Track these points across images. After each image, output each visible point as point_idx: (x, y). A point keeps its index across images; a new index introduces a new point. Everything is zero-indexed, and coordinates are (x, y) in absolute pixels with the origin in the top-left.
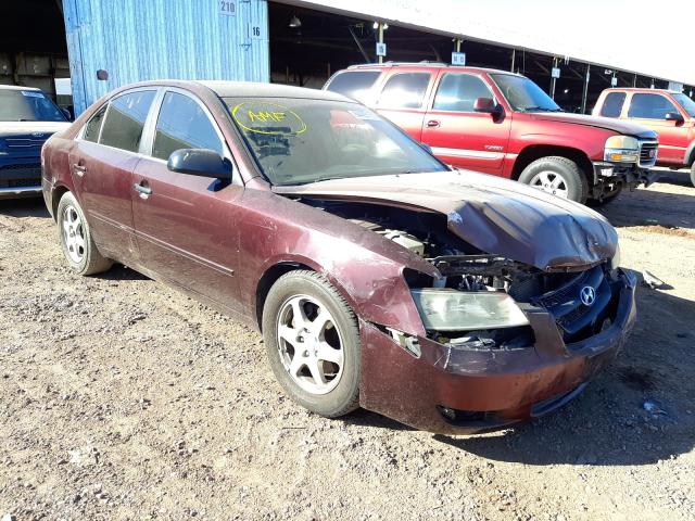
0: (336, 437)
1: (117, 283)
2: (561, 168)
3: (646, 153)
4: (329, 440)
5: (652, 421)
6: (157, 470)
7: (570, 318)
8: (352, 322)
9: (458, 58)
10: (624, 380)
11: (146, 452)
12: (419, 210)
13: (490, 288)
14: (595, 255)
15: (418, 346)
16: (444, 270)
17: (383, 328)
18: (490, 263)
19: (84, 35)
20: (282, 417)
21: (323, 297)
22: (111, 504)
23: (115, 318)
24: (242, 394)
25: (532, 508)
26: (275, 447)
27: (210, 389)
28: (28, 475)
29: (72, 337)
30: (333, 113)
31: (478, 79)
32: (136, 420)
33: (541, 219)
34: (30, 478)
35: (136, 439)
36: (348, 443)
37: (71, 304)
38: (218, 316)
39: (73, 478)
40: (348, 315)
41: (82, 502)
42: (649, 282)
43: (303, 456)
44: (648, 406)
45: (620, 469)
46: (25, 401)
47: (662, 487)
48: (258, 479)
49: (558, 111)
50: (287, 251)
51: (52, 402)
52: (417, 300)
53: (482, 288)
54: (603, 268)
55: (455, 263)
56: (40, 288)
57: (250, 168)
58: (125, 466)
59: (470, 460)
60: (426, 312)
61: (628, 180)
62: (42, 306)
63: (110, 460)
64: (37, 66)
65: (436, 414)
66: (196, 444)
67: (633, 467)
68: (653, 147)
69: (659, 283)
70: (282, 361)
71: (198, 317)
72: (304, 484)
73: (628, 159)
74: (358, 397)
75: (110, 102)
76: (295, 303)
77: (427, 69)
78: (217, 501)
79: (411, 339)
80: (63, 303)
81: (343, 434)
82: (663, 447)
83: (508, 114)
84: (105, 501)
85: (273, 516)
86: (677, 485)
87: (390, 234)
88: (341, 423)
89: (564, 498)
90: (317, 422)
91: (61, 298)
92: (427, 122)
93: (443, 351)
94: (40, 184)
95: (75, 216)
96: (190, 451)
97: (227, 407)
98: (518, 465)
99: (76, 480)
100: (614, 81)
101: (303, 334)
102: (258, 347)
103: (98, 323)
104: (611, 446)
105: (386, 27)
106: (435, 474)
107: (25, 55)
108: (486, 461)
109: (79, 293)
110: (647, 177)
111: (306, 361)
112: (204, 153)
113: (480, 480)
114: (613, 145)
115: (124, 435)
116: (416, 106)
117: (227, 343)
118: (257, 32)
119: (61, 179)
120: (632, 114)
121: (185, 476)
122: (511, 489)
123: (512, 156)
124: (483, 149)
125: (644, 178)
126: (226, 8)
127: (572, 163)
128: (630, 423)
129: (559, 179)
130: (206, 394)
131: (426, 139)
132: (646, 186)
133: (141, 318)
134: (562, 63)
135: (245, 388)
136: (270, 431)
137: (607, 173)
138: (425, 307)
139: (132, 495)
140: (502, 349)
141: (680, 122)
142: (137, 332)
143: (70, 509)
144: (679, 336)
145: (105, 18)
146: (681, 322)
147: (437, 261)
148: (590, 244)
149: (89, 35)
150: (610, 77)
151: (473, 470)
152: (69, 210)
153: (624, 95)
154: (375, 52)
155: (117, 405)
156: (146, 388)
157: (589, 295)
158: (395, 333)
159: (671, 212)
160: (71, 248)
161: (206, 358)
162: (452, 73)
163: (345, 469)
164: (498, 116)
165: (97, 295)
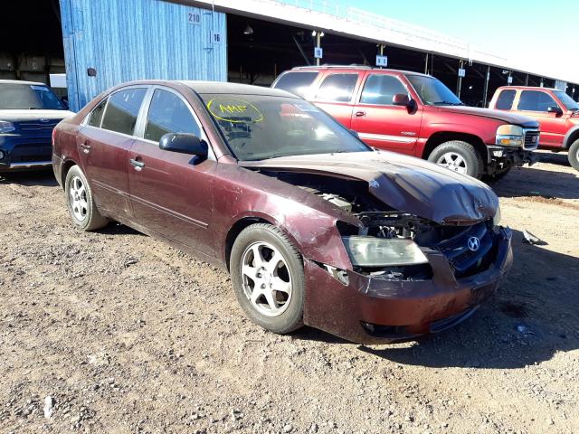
0: (286, 347)
1: (112, 236)
2: (462, 150)
3: (529, 139)
4: (280, 349)
5: (523, 339)
6: (154, 368)
7: (459, 260)
8: (298, 261)
9: (382, 60)
10: (504, 310)
11: (145, 356)
12: (347, 178)
13: (400, 237)
14: (480, 214)
15: (347, 277)
16: (366, 222)
17: (321, 265)
18: (399, 218)
19: (77, 39)
20: (245, 333)
21: (276, 244)
22: (122, 391)
23: (113, 262)
24: (214, 317)
25: (430, 396)
26: (241, 354)
27: (190, 313)
28: (59, 372)
29: (82, 276)
30: (282, 106)
31: (396, 79)
32: (136, 335)
33: (439, 187)
34: (61, 373)
35: (136, 348)
36: (295, 351)
37: (79, 252)
38: (193, 262)
39: (93, 373)
40: (296, 256)
41: (100, 390)
42: (528, 239)
43: (261, 360)
44: (521, 328)
45: (496, 371)
46: (50, 321)
47: (526, 383)
48: (229, 375)
49: (460, 104)
50: (250, 210)
51: (72, 322)
52: (346, 244)
53: (394, 236)
54: (487, 225)
55: (374, 218)
56: (52, 240)
57: (221, 147)
58: (130, 366)
59: (385, 364)
60: (353, 253)
61: (515, 160)
62: (56, 253)
63: (119, 362)
64: (35, 64)
65: (360, 328)
66: (182, 352)
67: (507, 370)
68: (536, 134)
69: (536, 240)
70: (245, 292)
71: (177, 262)
72: (262, 378)
73: (514, 143)
74: (302, 317)
75: (110, 96)
76: (255, 248)
77: (356, 70)
78: (200, 389)
79: (342, 273)
80: (72, 251)
81: (290, 346)
82: (530, 356)
83: (419, 107)
84: (118, 389)
85: (241, 399)
86: (537, 382)
87: (327, 196)
88: (289, 338)
89: (454, 390)
90: (271, 337)
91: (70, 247)
92: (355, 112)
93: (365, 280)
94: (50, 160)
95: (80, 184)
96: (178, 355)
97: (203, 326)
98: (421, 368)
99: (95, 375)
100: (510, 80)
101: (261, 271)
102: (225, 284)
103: (101, 266)
104: (490, 355)
105: (322, 35)
106: (359, 373)
107: (26, 55)
108: (397, 365)
109: (83, 243)
110: (531, 158)
111: (263, 292)
112: (186, 136)
113: (392, 377)
114: (502, 132)
115: (127, 345)
116: (347, 99)
117: (200, 281)
118: (217, 38)
119: (70, 155)
120: (521, 107)
121: (175, 373)
122: (415, 383)
123: (423, 140)
124: (399, 135)
125: (528, 158)
126: (192, 18)
127: (471, 146)
128: (505, 340)
129: (460, 159)
130: (187, 317)
131: (354, 126)
132: (530, 165)
133: (134, 263)
134: (467, 65)
135: (216, 313)
136: (237, 344)
137: (498, 154)
138: (352, 249)
139: (137, 385)
140: (408, 280)
141: (559, 114)
142: (132, 272)
143: (93, 393)
144: (549, 279)
145: (95, 26)
146: (551, 269)
147: (361, 215)
148: (476, 206)
149: (81, 39)
150: (506, 76)
151: (387, 370)
152: (75, 179)
153: (514, 92)
154: (313, 55)
155: (120, 324)
156: (142, 313)
157: (474, 243)
158: (329, 268)
159: (550, 186)
160: (76, 210)
161: (186, 291)
162: (376, 74)
163: (292, 368)
164: (411, 108)
165: (99, 246)
